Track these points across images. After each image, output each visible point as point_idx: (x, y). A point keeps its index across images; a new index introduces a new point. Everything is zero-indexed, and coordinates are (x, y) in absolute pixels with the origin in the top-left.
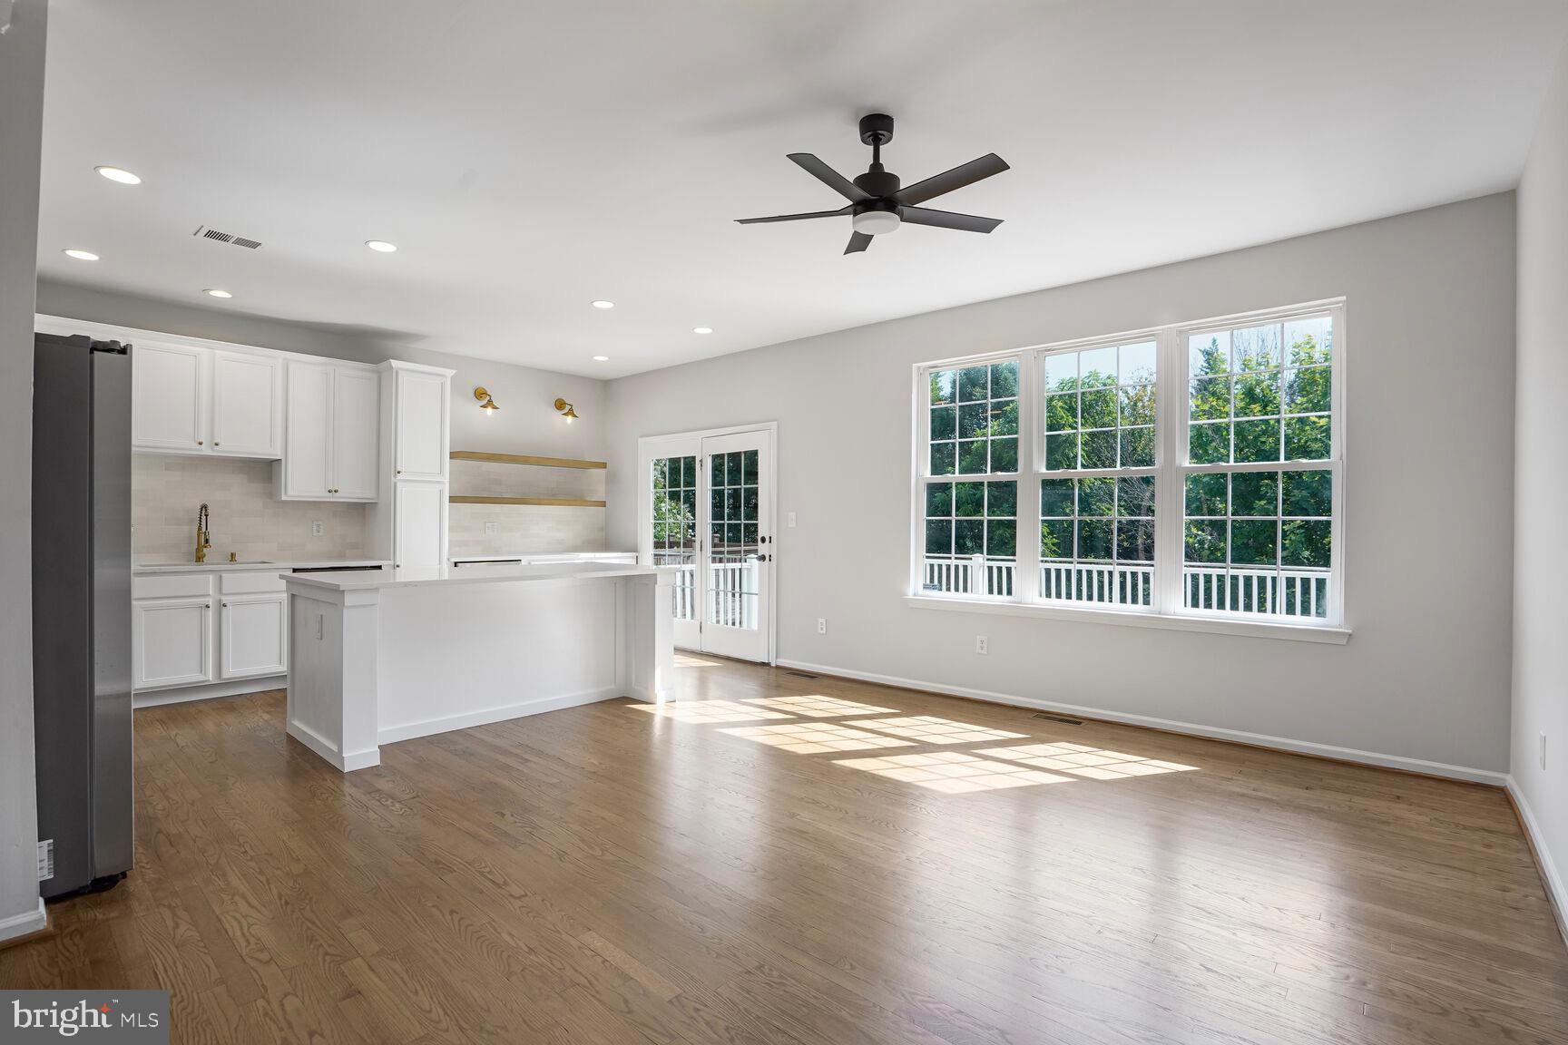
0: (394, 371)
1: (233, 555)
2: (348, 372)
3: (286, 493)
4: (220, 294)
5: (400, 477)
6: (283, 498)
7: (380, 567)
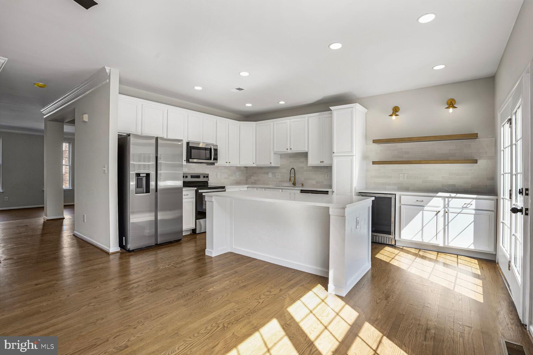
0: (333, 111)
1: (298, 184)
4: (282, 102)
5: (334, 155)
6: (308, 165)
7: (328, 191)
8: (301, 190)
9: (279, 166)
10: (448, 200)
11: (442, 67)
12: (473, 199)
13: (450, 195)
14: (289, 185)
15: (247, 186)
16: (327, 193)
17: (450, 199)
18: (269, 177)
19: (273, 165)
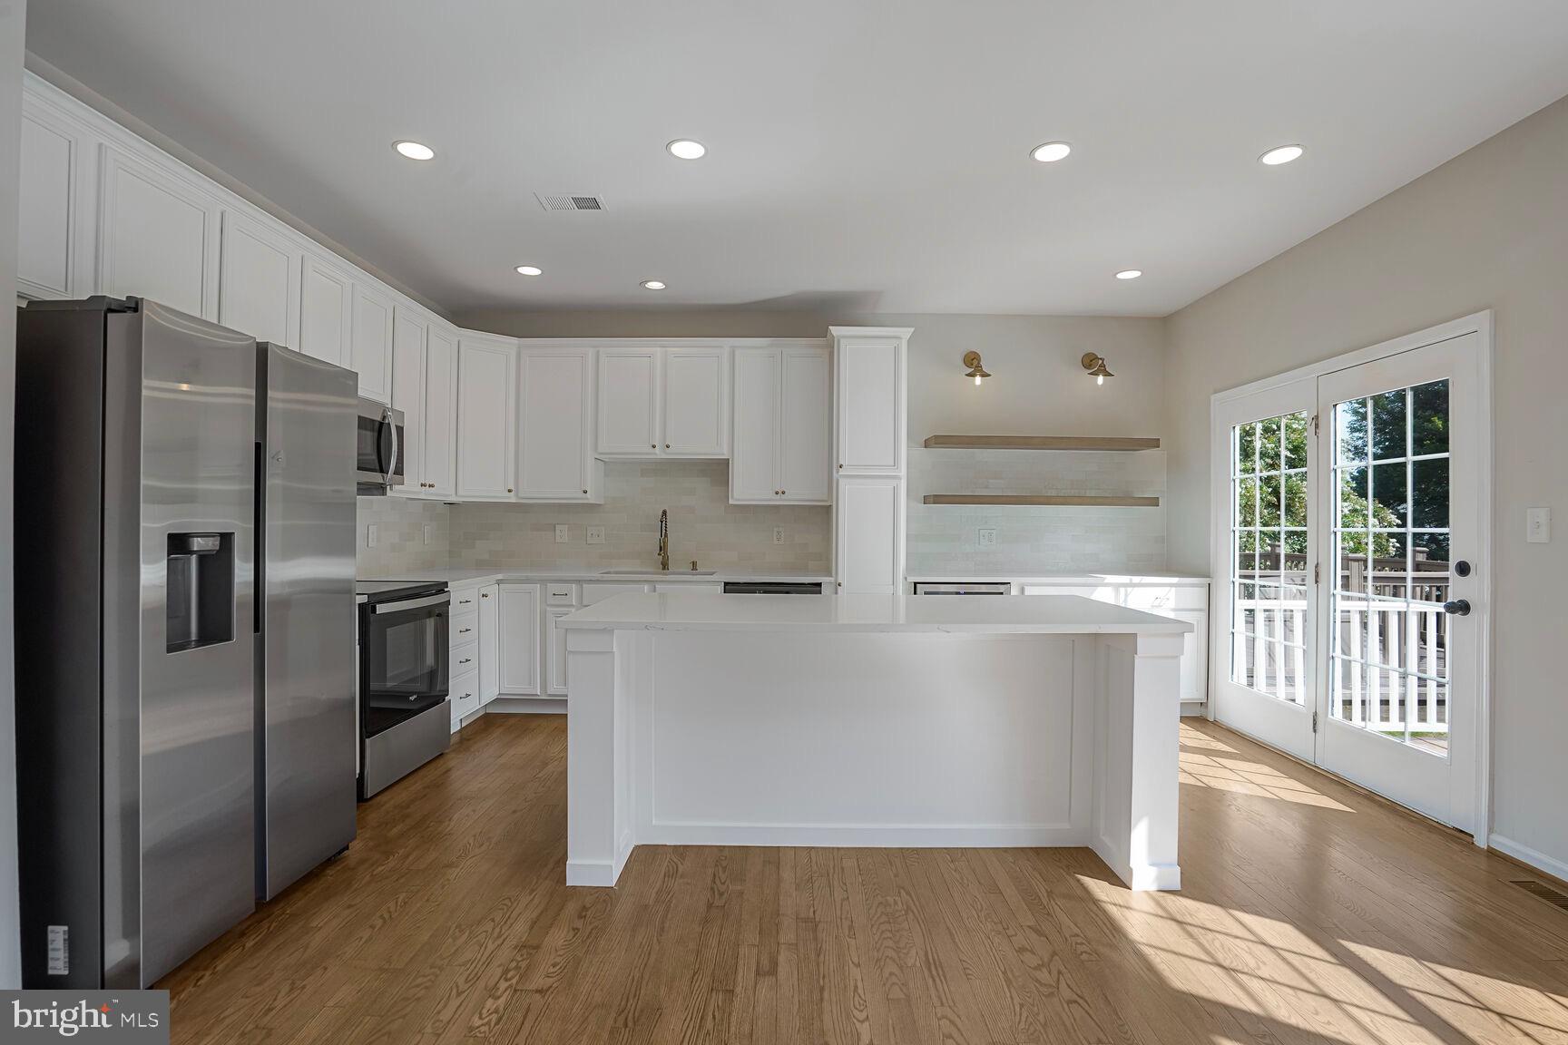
0: (836, 339)
1: (694, 564)
2: (796, 350)
3: (732, 497)
4: (655, 285)
5: (842, 472)
6: (731, 502)
7: (819, 585)
8: (726, 584)
9: (602, 502)
10: (1126, 591)
11: (1136, 274)
12: (1171, 585)
13: (1131, 580)
14: (639, 569)
15: (500, 576)
16: (816, 588)
17: (1129, 589)
18: (558, 539)
19: (591, 498)
